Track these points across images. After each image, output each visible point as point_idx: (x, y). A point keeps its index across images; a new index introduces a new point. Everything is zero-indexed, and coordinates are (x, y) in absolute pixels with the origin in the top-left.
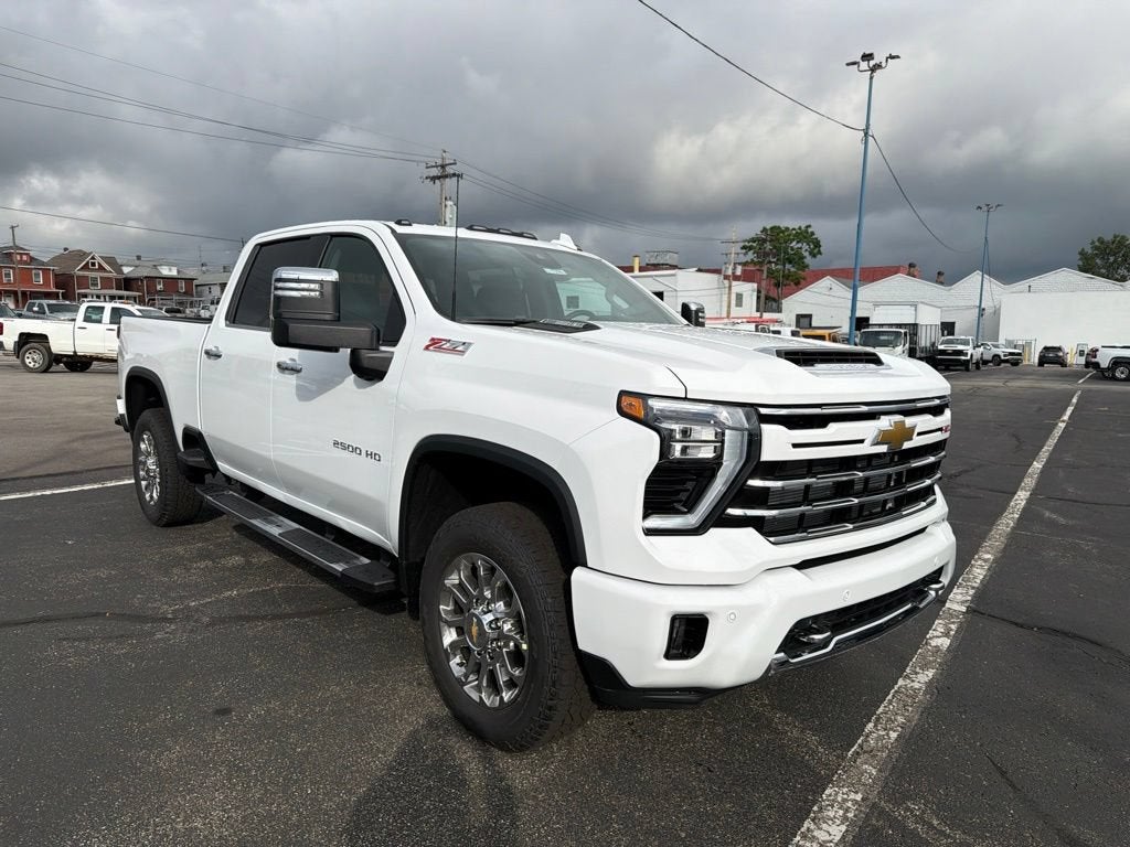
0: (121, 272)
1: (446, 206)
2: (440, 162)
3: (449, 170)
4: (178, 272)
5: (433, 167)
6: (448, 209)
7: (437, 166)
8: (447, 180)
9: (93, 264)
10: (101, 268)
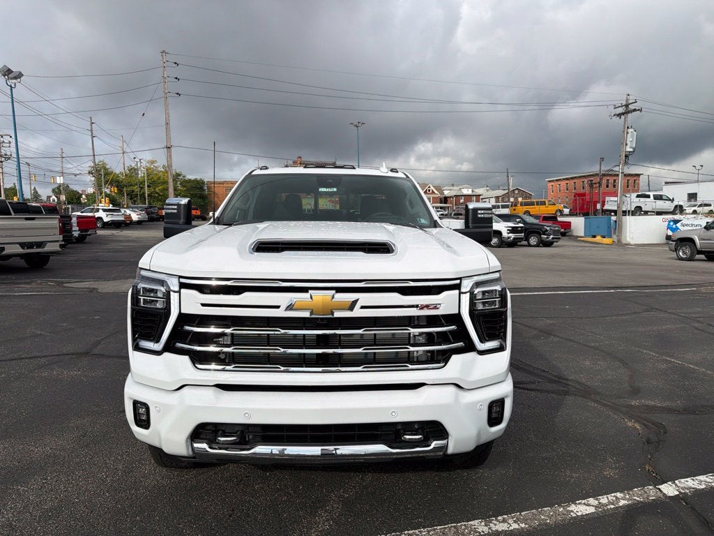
0: (443, 194)
1: (627, 133)
2: (624, 103)
3: (631, 107)
4: (473, 191)
5: (619, 107)
6: (629, 135)
7: (622, 106)
8: (630, 115)
9: (429, 191)
10: (433, 192)
